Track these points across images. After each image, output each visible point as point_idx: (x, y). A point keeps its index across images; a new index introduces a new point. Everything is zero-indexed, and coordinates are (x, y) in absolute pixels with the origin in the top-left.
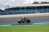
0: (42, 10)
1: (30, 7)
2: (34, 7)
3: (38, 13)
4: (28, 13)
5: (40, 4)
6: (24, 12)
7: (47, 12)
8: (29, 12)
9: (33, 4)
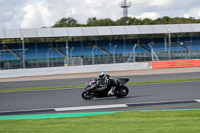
0: (92, 54)
1: (43, 41)
2: (61, 40)
3: (76, 64)
4: (34, 66)
5: (84, 26)
6: (19, 59)
7: (111, 62)
8: (37, 62)
9: (56, 26)
